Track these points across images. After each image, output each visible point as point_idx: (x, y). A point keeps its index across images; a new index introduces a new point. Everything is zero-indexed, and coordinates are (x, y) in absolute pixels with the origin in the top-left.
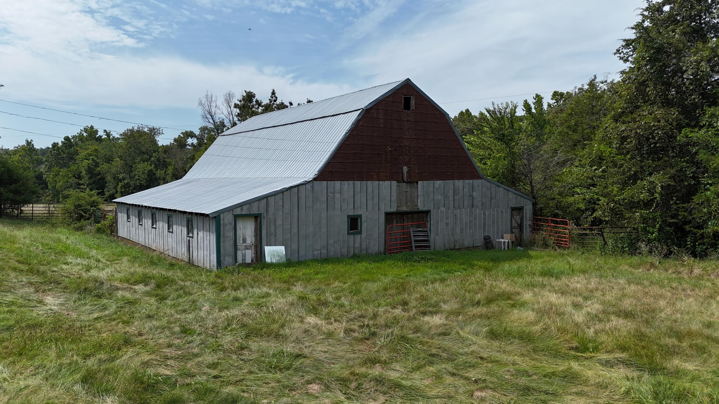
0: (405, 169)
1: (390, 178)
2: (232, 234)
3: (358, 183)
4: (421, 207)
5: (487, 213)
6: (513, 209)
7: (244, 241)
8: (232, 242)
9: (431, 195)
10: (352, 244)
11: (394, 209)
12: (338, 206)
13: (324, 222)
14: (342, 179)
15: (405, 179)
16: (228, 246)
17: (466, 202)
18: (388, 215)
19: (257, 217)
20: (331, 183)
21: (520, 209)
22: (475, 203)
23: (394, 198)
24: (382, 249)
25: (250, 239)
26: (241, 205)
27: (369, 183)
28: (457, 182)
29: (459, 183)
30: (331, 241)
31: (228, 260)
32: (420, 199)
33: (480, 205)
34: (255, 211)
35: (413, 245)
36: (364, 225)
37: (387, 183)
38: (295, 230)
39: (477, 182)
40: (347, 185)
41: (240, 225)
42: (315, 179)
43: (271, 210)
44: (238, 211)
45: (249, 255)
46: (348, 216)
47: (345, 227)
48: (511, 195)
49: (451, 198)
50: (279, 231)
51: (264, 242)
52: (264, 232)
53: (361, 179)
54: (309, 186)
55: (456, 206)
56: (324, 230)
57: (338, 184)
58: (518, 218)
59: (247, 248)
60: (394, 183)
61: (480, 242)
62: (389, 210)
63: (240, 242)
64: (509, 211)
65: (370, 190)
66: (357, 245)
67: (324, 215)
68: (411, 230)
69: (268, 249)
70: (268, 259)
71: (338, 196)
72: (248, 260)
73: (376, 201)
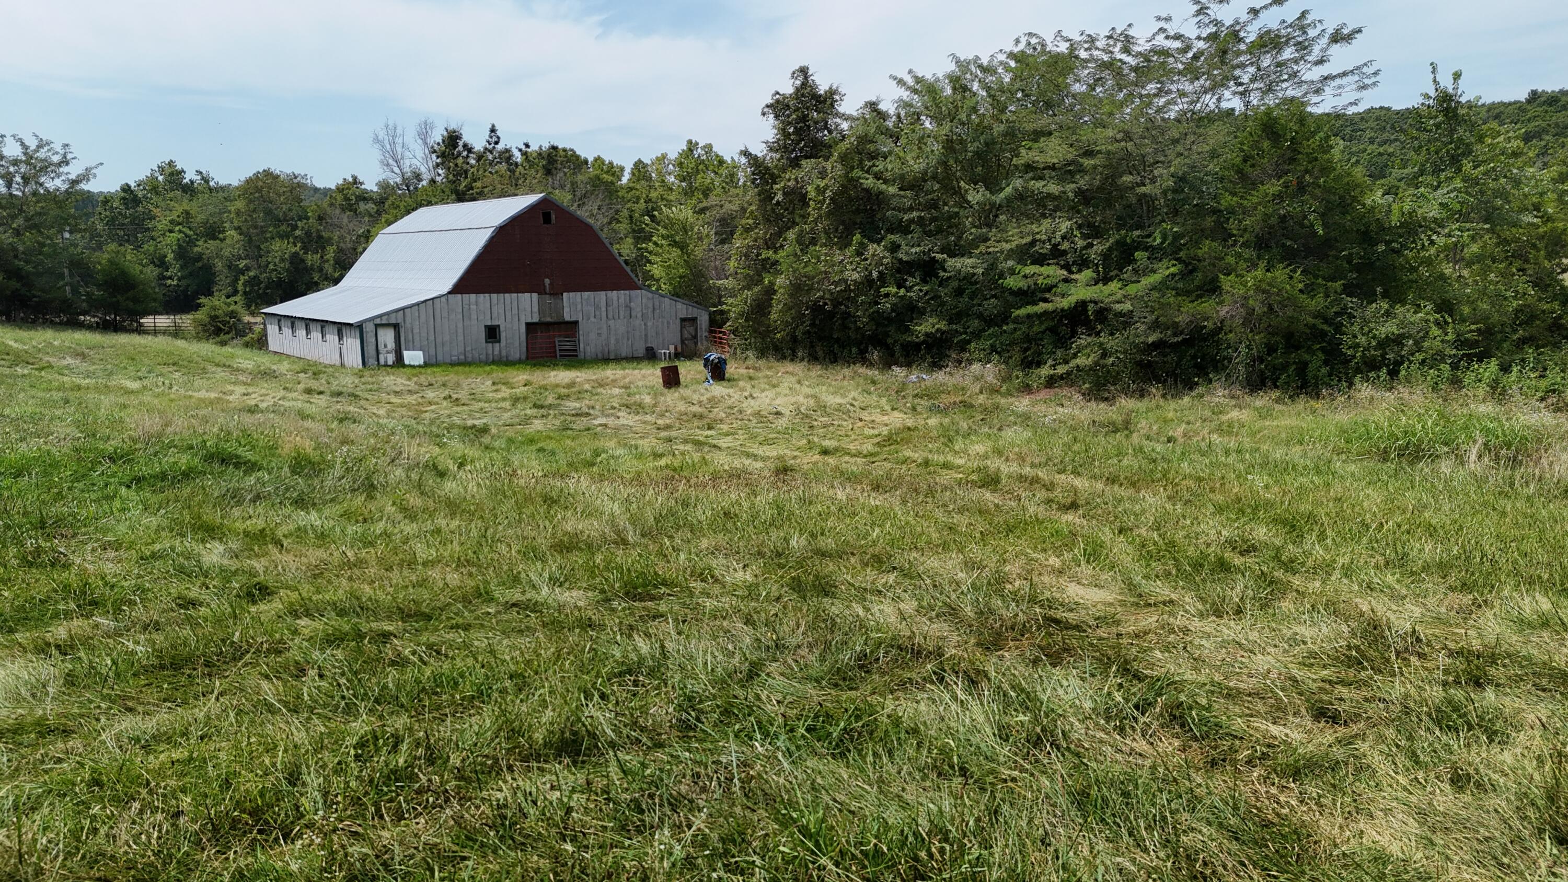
0: (547, 281)
1: (531, 291)
2: (374, 340)
3: (494, 296)
4: (567, 318)
5: (650, 324)
6: (683, 320)
7: (385, 346)
8: (374, 347)
9: (579, 307)
10: (490, 352)
11: (536, 319)
12: (474, 316)
13: (460, 331)
14: (477, 292)
15: (548, 290)
16: (371, 350)
17: (622, 313)
18: (528, 325)
19: (396, 327)
20: (466, 296)
21: (693, 320)
22: (633, 314)
23: (536, 309)
24: (524, 357)
25: (391, 345)
26: (380, 316)
27: (507, 295)
28: (609, 293)
29: (614, 294)
30: (468, 349)
31: (372, 361)
32: (566, 310)
33: (639, 315)
34: (393, 321)
35: (558, 353)
36: (503, 335)
37: (527, 295)
38: (432, 338)
39: (634, 293)
40: (484, 298)
41: (381, 332)
42: (449, 293)
43: (408, 320)
44: (378, 321)
45: (391, 359)
46: (486, 326)
47: (483, 335)
48: (679, 305)
49: (604, 309)
50: (417, 338)
51: (403, 347)
52: (402, 339)
53: (498, 292)
54: (443, 299)
55: (610, 316)
56: (461, 338)
57: (473, 296)
58: (692, 330)
59: (388, 352)
60: (535, 295)
61: (641, 352)
62: (529, 320)
63: (381, 347)
64: (678, 321)
65: (508, 302)
66: (496, 352)
67: (460, 325)
68: (557, 340)
69: (406, 354)
70: (407, 362)
71: (473, 307)
72: (390, 362)
73: (515, 311)
